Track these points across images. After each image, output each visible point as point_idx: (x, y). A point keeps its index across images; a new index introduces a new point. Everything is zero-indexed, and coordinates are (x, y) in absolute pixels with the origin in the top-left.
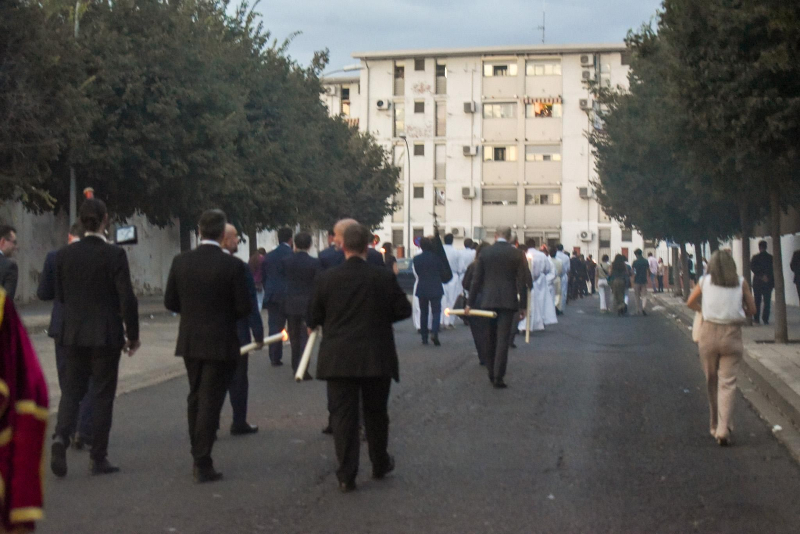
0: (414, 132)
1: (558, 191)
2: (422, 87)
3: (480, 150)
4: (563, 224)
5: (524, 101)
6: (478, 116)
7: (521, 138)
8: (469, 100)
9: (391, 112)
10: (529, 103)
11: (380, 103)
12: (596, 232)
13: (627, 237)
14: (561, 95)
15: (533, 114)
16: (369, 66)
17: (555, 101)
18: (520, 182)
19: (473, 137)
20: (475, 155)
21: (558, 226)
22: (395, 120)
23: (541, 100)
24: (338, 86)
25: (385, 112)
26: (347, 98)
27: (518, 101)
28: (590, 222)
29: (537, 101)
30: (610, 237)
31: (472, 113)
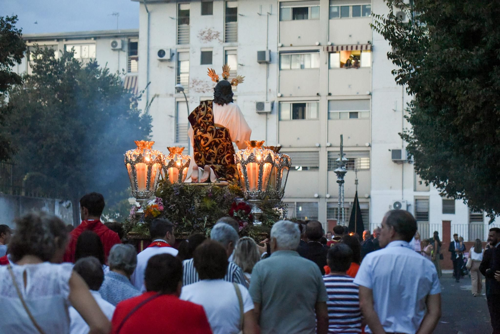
0: (200, 87)
1: (367, 153)
2: (210, 34)
3: (276, 107)
4: (373, 193)
5: (328, 48)
6: (274, 67)
7: (324, 93)
8: (263, 49)
9: (174, 64)
10: (333, 52)
11: (161, 53)
12: (411, 201)
13: (448, 208)
14: (371, 40)
15: (338, 65)
16: (149, 10)
17: (364, 48)
18: (323, 145)
19: (268, 92)
20: (270, 113)
21: (367, 196)
22: (178, 73)
23: (347, 47)
24: (126, 40)
25: (168, 64)
26: (136, 53)
27: (320, 48)
28: (405, 190)
29: (342, 49)
30: (428, 209)
31: (268, 63)
